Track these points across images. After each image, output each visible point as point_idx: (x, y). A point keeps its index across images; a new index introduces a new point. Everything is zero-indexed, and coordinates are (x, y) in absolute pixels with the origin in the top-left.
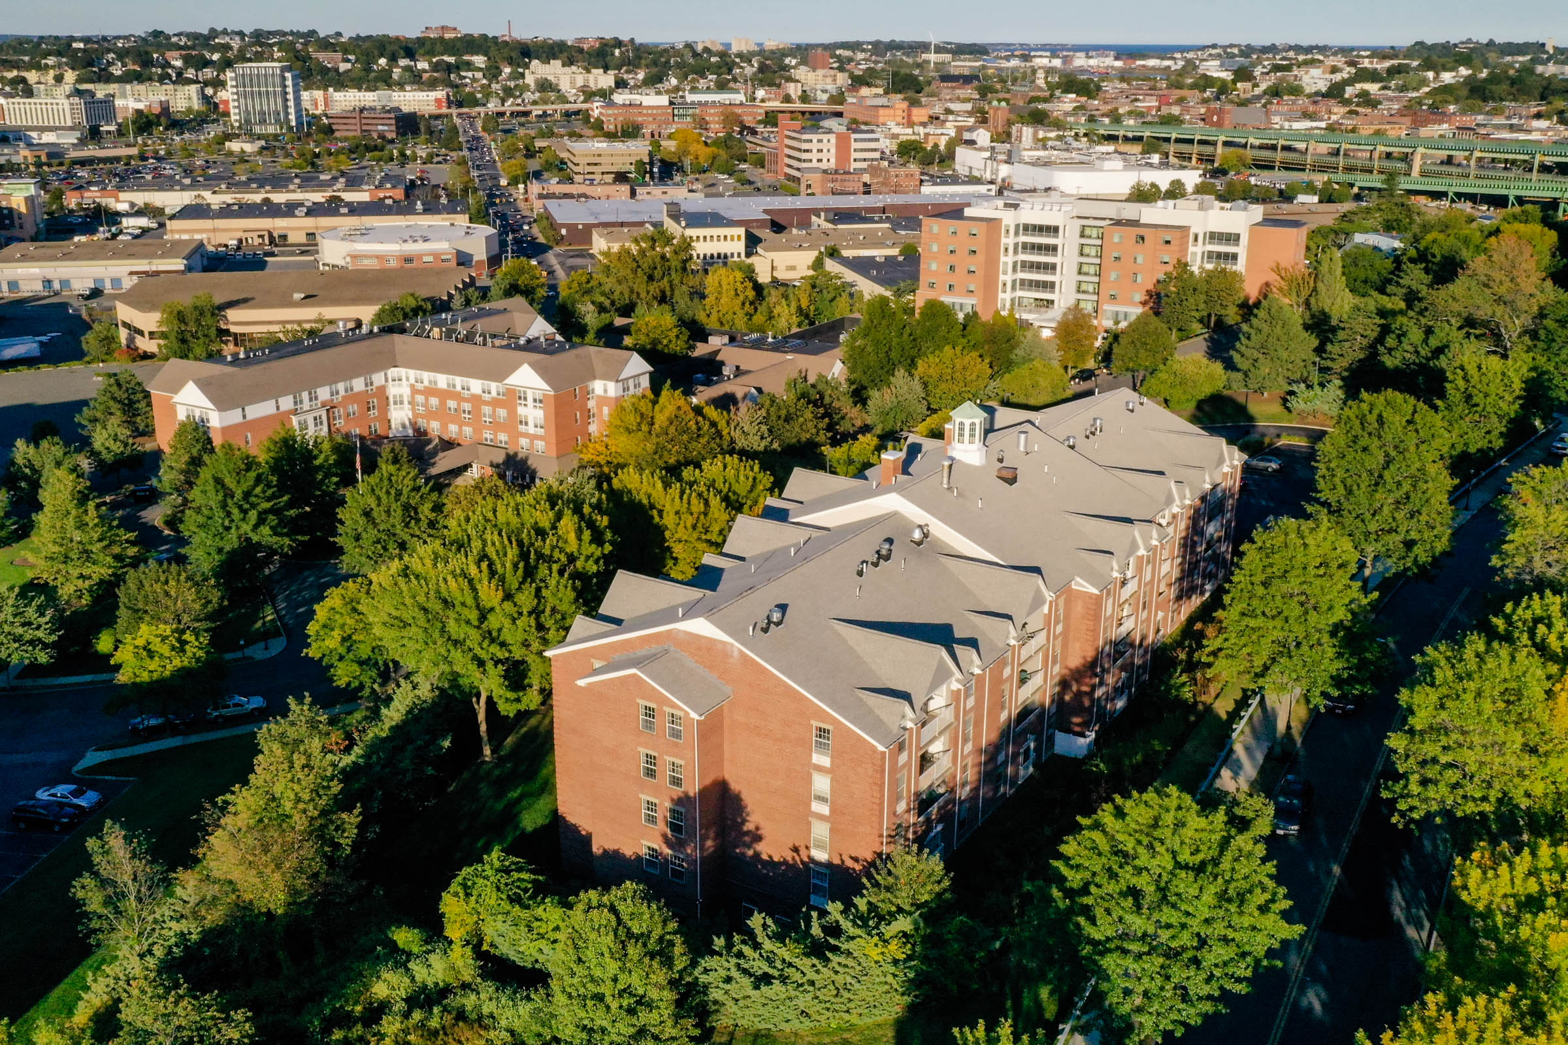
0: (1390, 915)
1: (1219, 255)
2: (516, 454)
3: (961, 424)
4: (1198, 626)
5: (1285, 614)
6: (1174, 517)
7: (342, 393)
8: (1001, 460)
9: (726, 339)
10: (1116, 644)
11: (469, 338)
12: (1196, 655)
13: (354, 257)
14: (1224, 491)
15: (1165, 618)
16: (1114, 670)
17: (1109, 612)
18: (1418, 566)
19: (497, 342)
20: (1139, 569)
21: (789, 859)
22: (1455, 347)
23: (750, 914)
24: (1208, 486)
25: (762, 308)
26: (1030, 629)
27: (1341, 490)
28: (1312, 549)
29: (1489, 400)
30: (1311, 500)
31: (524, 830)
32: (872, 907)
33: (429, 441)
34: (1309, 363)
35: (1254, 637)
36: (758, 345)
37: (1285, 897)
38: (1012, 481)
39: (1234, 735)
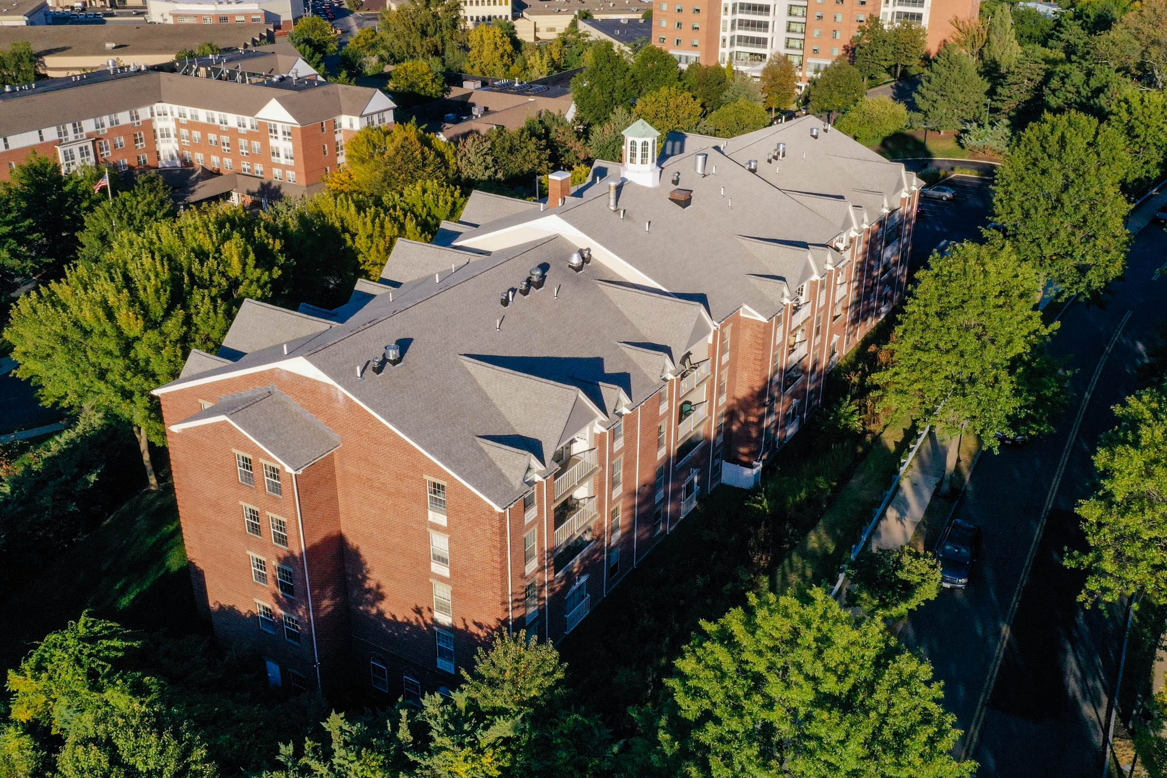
0: (1064, 687)
1: (906, 15)
2: (270, 184)
3: (633, 143)
4: (872, 348)
5: (961, 347)
6: (852, 241)
7: (108, 125)
8: (676, 182)
9: (479, 84)
10: (787, 372)
11: (231, 77)
12: (868, 379)
13: (175, 16)
14: (901, 216)
15: (840, 341)
16: (785, 399)
17: (779, 340)
18: (1092, 293)
19: (254, 80)
20: (813, 295)
21: (413, 620)
22: (1113, 87)
23: (325, 717)
24: (886, 211)
25: (519, 60)
26: (694, 359)
27: (1018, 214)
28: (993, 278)
29: (1150, 131)
30: (985, 224)
31: (169, 569)
32: (472, 704)
33: (194, 171)
34: (981, 105)
35: (926, 372)
36: (505, 89)
37: (954, 726)
38: (685, 203)
39: (902, 470)
